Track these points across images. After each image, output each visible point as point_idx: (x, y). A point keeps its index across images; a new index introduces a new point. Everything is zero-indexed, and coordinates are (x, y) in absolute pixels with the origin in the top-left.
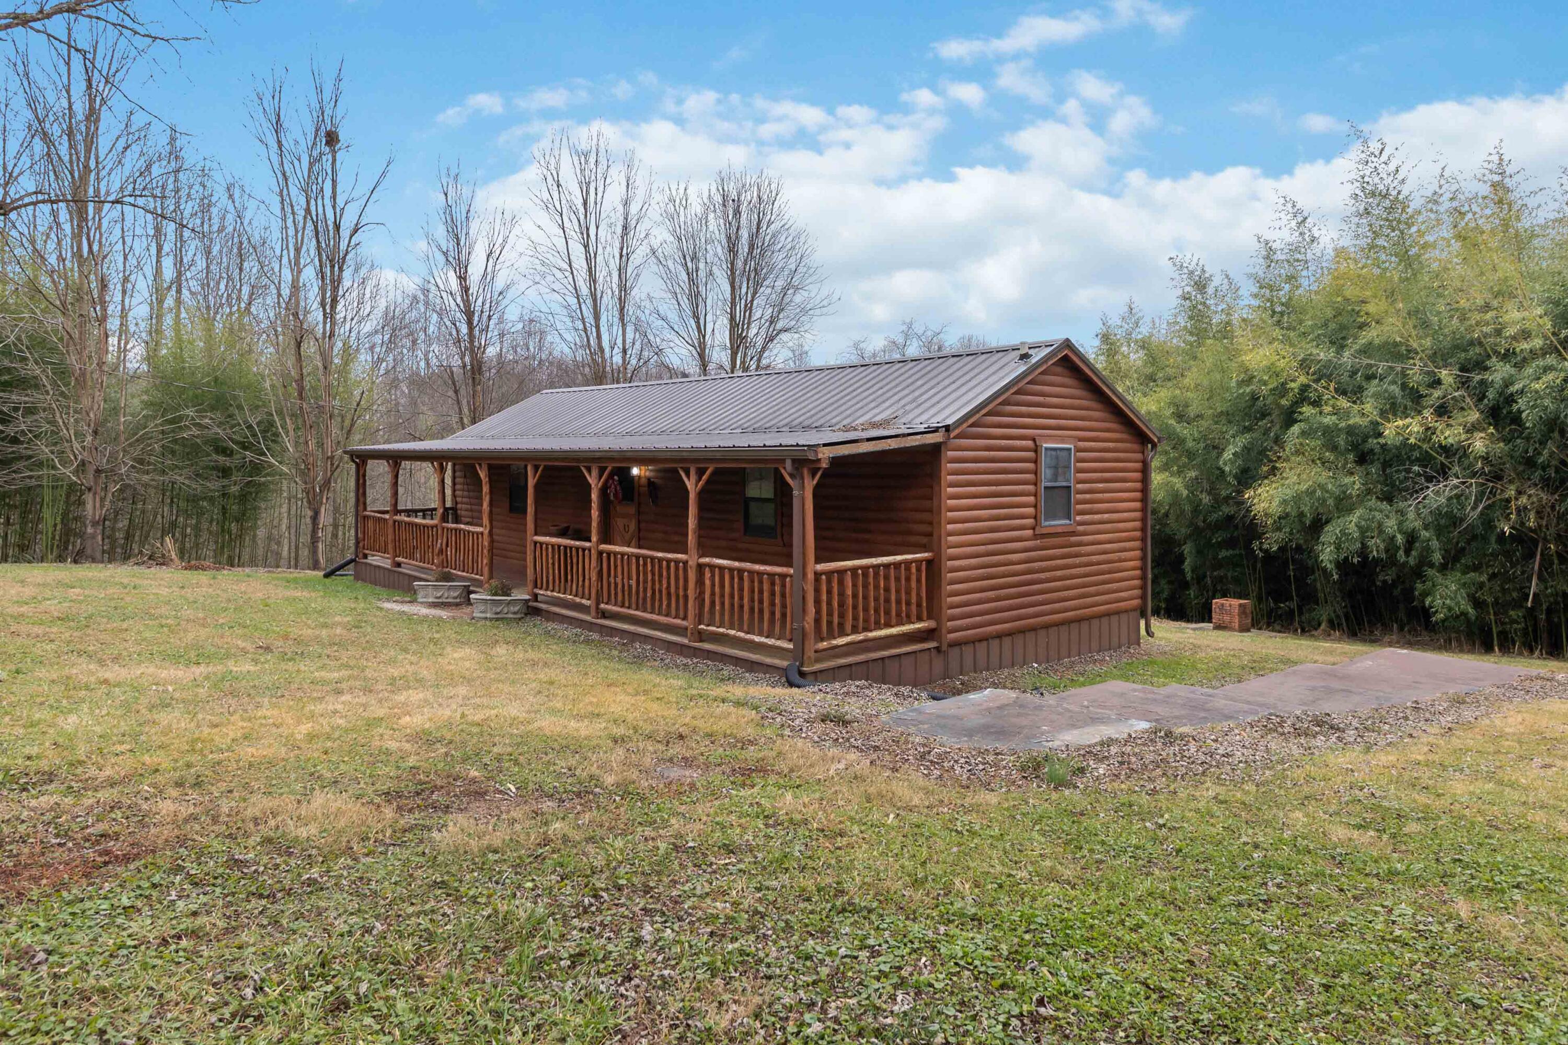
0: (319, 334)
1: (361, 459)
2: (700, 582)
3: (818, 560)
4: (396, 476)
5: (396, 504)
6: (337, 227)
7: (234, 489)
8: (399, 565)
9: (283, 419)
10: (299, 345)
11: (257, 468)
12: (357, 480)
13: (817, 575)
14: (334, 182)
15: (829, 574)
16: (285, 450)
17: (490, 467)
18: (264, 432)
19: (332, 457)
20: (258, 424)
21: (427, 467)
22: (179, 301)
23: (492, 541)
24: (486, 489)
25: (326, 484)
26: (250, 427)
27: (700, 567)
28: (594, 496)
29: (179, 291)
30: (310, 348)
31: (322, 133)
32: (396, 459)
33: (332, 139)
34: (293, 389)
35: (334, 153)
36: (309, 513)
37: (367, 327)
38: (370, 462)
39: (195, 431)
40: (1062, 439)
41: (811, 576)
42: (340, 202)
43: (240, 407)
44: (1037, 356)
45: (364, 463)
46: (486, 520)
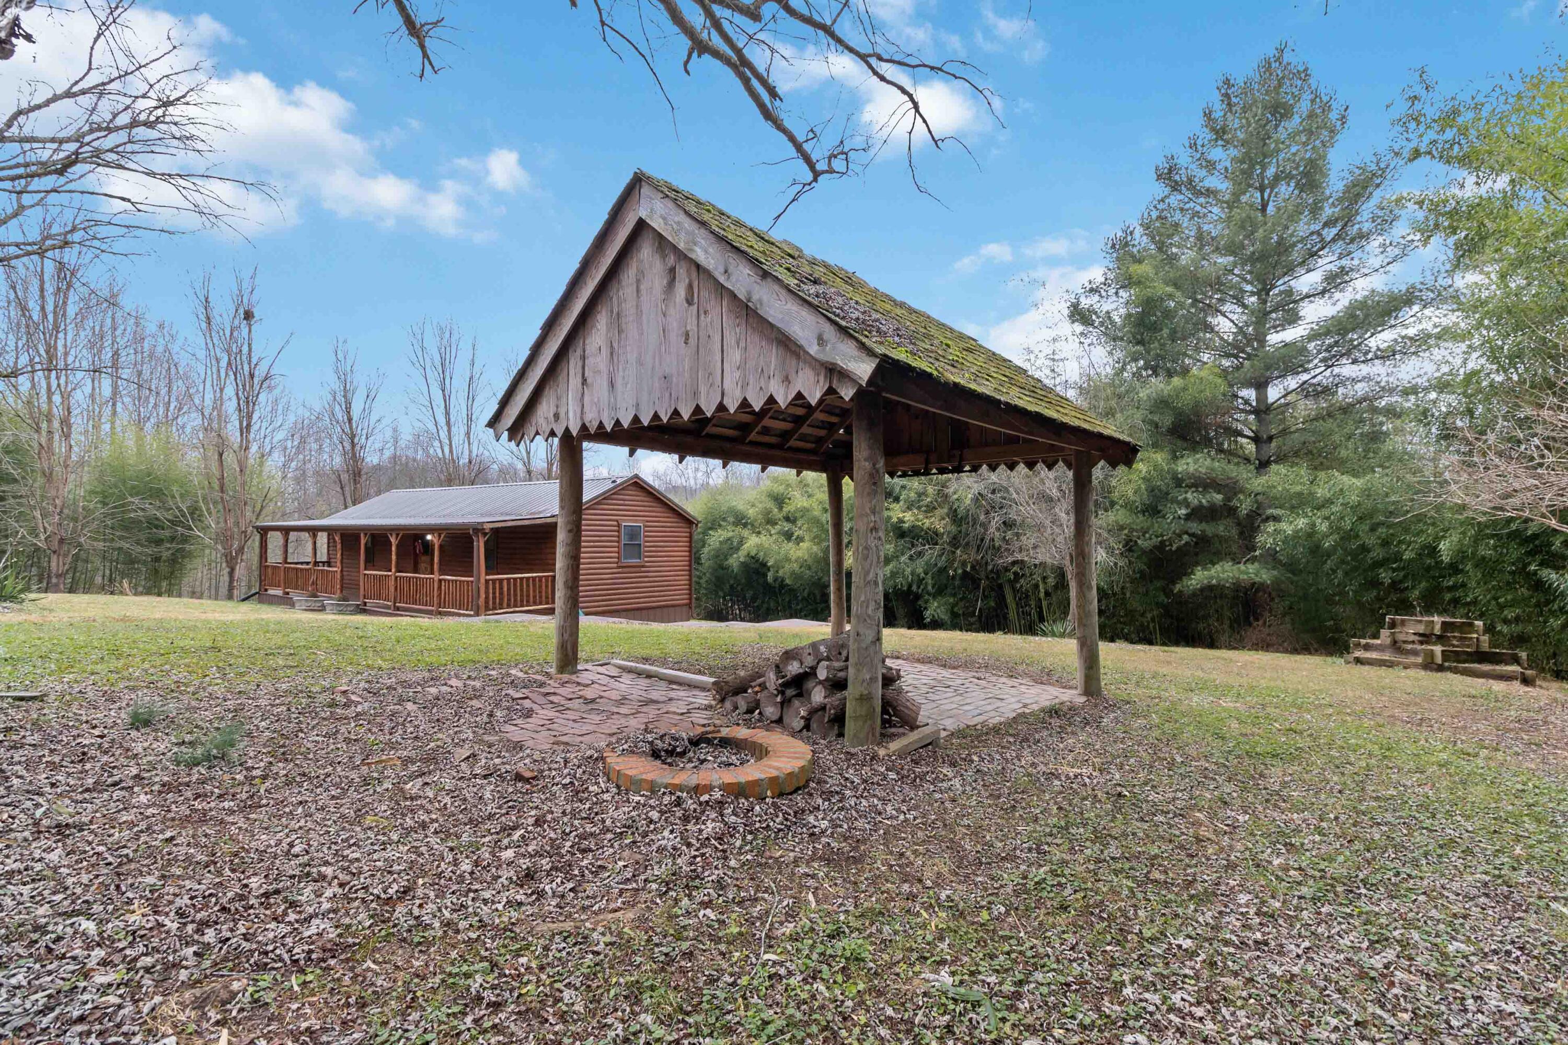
0: (236, 446)
1: (264, 531)
2: (440, 588)
3: (487, 574)
4: (287, 541)
5: (286, 558)
6: (252, 376)
7: (166, 555)
8: (288, 593)
9: (206, 504)
10: (221, 455)
11: (185, 540)
12: (261, 543)
13: (487, 581)
14: (249, 345)
15: (494, 581)
16: (209, 527)
17: (342, 536)
18: (192, 514)
19: (245, 532)
20: (188, 508)
21: (305, 535)
22: (114, 413)
23: (342, 576)
24: (339, 546)
25: (241, 550)
26: (181, 511)
27: (440, 581)
28: (394, 549)
29: (114, 405)
30: (230, 458)
31: (241, 311)
32: (286, 531)
33: (248, 316)
34: (216, 486)
35: (250, 326)
36: (228, 570)
37: (280, 436)
38: (270, 534)
39: (140, 513)
40: (636, 521)
41: (483, 581)
42: (254, 361)
43: (173, 497)
44: (619, 481)
45: (266, 534)
46: (339, 564)
